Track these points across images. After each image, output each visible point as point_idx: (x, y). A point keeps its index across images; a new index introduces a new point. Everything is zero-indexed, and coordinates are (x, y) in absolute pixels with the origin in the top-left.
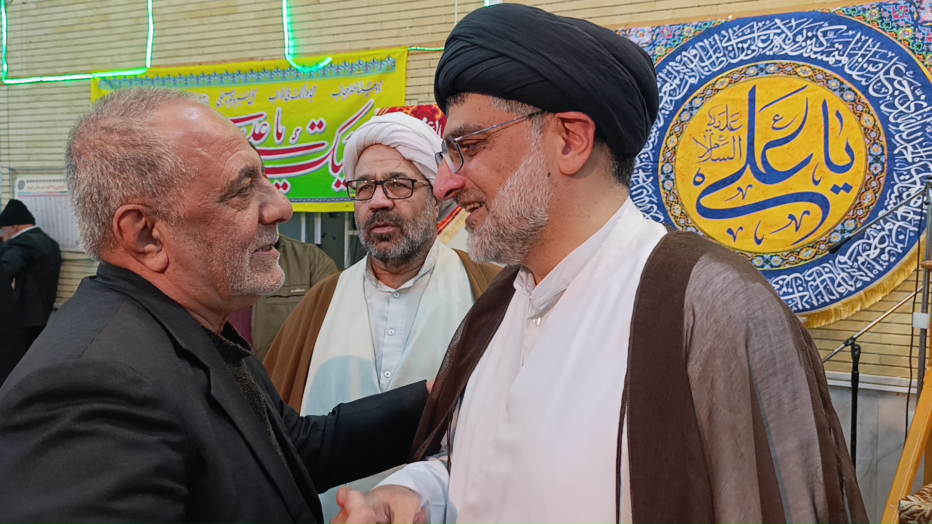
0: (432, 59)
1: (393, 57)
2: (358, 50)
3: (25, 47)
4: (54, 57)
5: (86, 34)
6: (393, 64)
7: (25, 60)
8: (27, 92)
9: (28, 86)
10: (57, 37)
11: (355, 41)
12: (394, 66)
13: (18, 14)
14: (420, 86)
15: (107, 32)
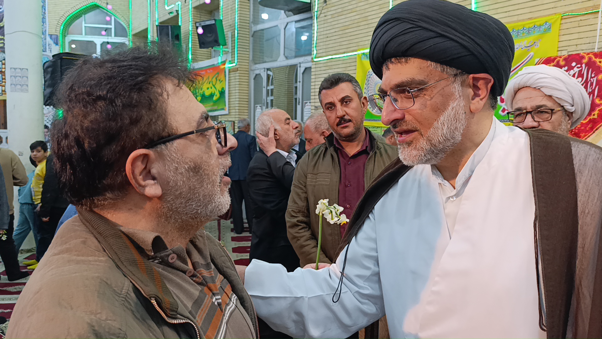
0: (581, 20)
1: (550, 22)
2: (523, 20)
3: (325, 40)
4: (338, 44)
5: (355, 29)
6: (549, 27)
7: (324, 47)
8: (325, 65)
9: (325, 61)
10: (341, 33)
11: (521, 14)
12: (550, 28)
13: (322, 22)
14: (570, 40)
15: (367, 26)
